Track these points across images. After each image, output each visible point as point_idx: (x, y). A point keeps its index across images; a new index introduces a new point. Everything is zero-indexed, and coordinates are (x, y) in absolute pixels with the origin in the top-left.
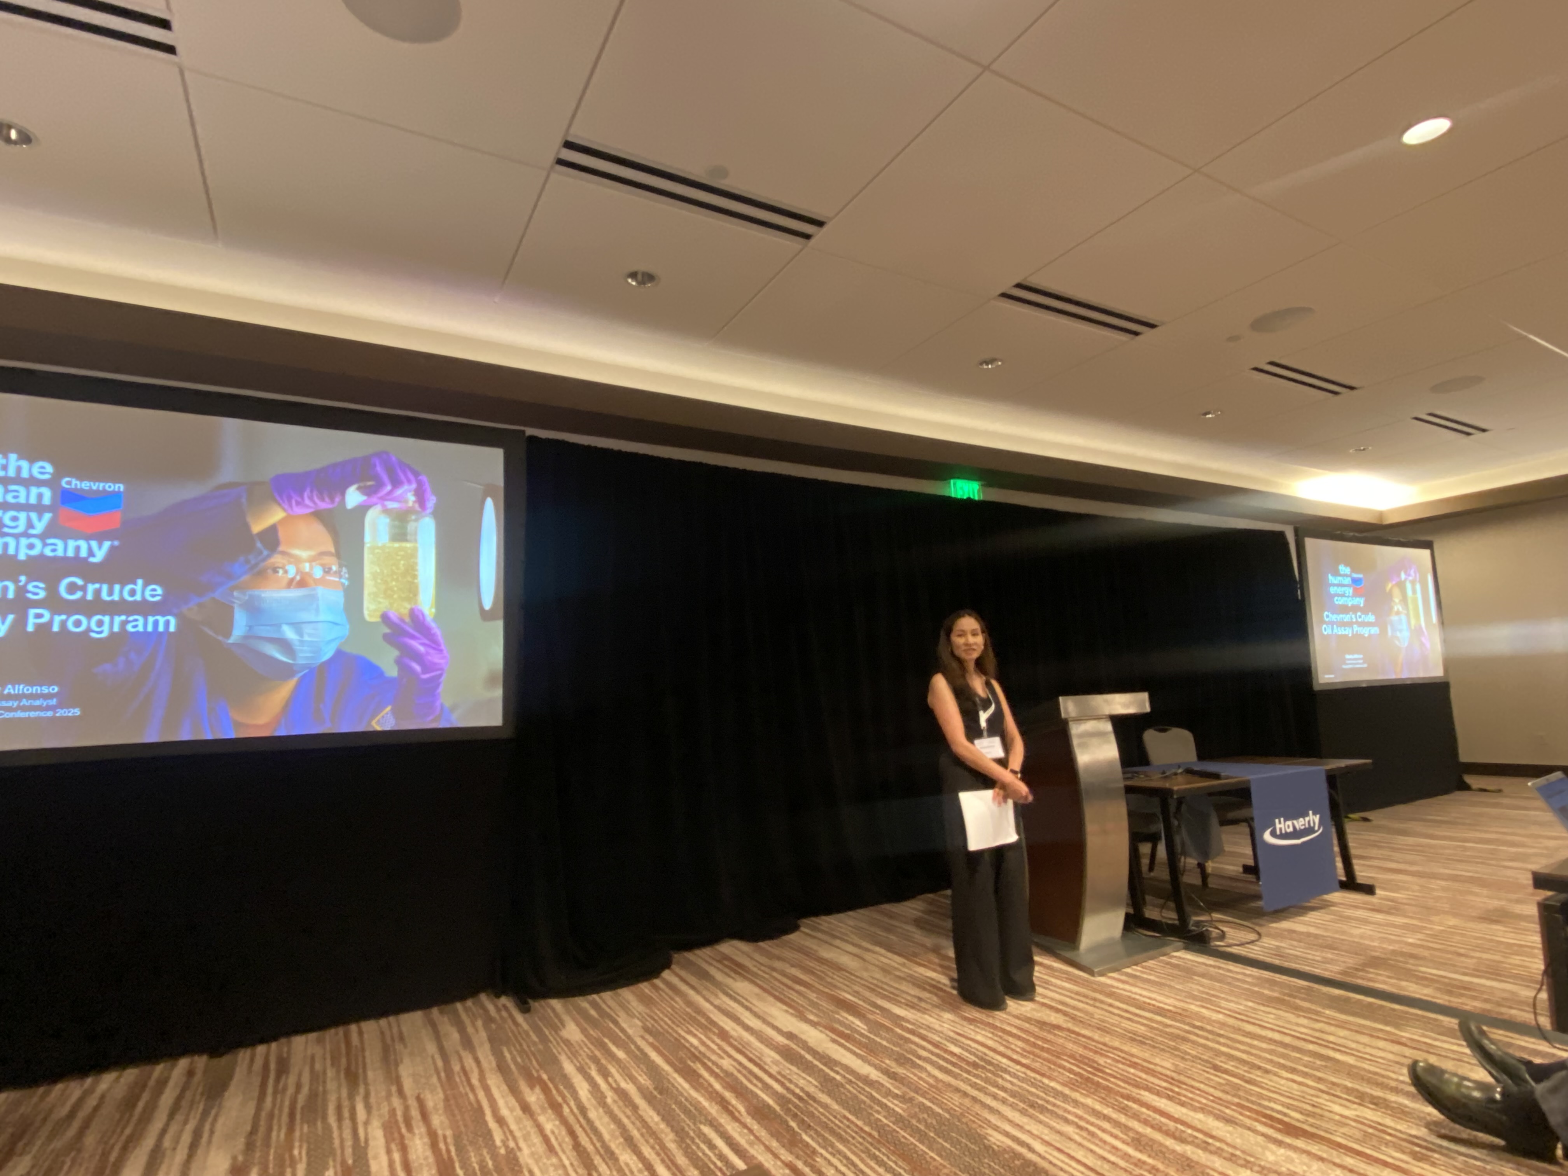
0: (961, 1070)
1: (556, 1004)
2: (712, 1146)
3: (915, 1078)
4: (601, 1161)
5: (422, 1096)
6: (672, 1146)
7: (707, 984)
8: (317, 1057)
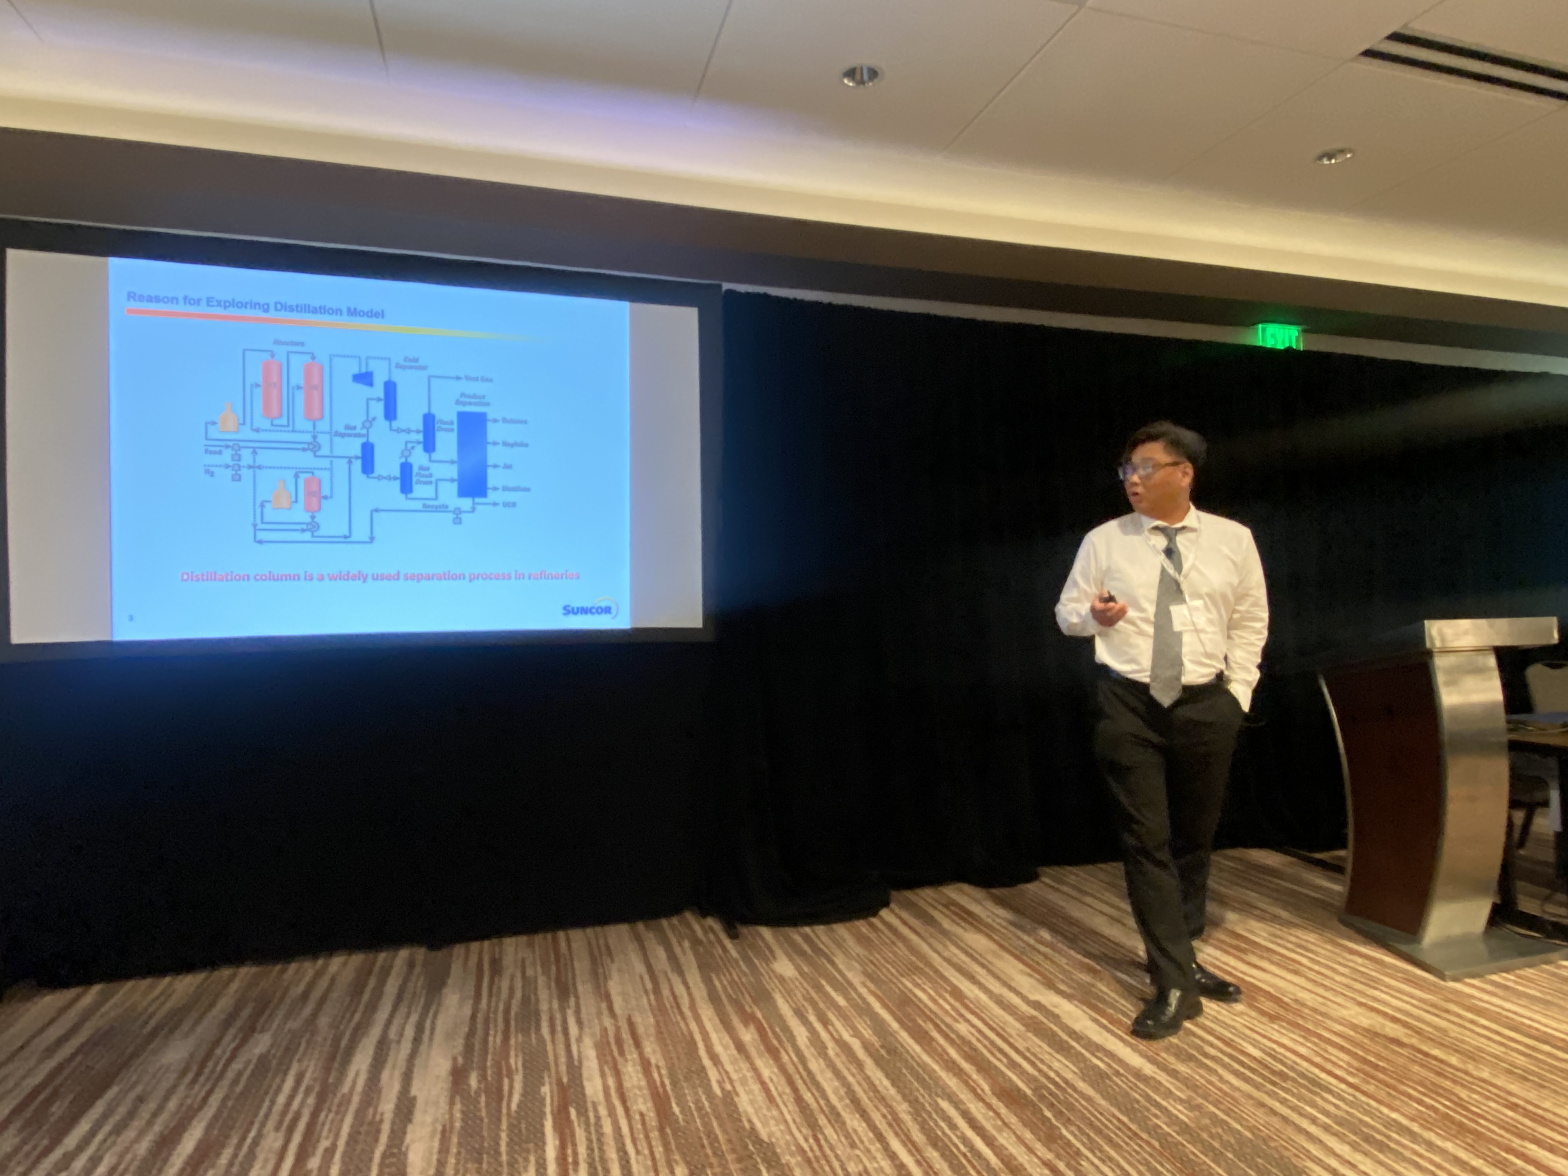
0: (1264, 1080)
1: (766, 932)
2: (953, 1127)
3: (1202, 1081)
4: (826, 1122)
5: (633, 1019)
6: (906, 1118)
7: (932, 930)
8: (528, 962)
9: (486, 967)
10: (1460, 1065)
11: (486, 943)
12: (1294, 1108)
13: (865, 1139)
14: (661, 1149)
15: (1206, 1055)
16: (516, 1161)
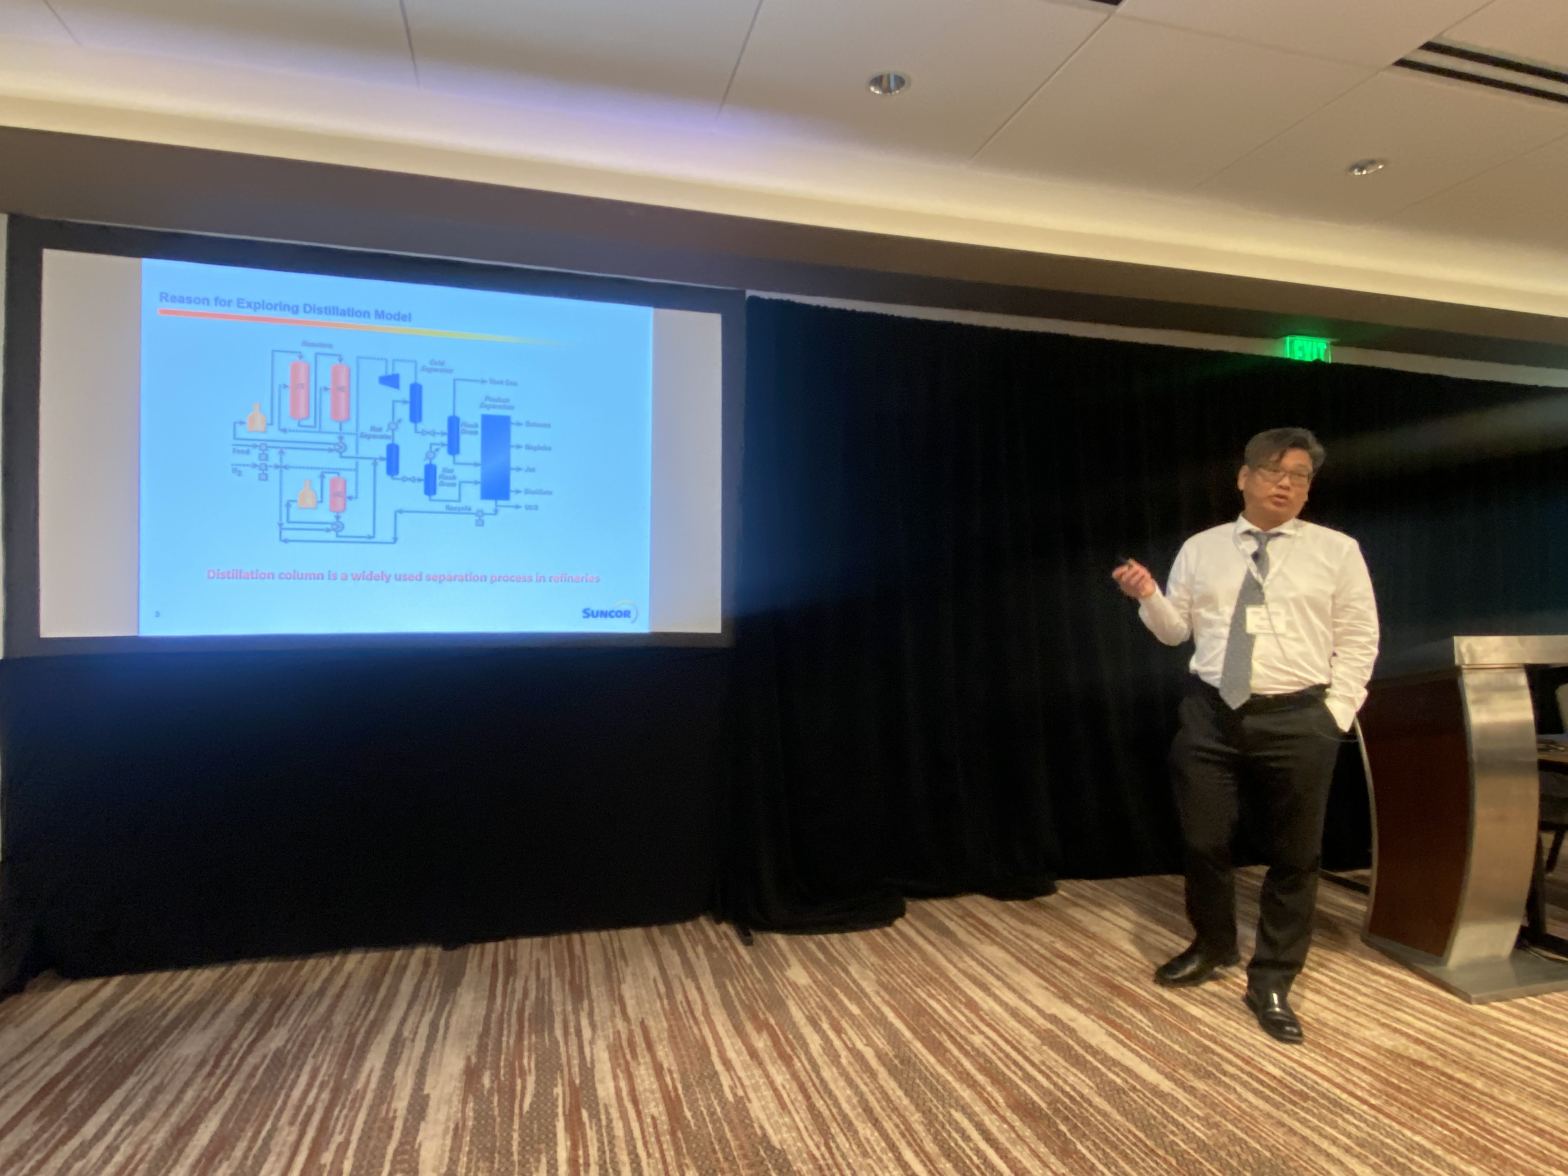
0: (1284, 1099)
1: (780, 939)
2: (967, 1138)
3: (1221, 1099)
4: (838, 1130)
5: (646, 1022)
6: (919, 1128)
7: (948, 941)
8: (542, 965)
9: (501, 967)
10: (1486, 1090)
11: (501, 944)
12: (1314, 1129)
13: (878, 1149)
14: (672, 1153)
15: (1225, 1073)
16: (528, 1162)
